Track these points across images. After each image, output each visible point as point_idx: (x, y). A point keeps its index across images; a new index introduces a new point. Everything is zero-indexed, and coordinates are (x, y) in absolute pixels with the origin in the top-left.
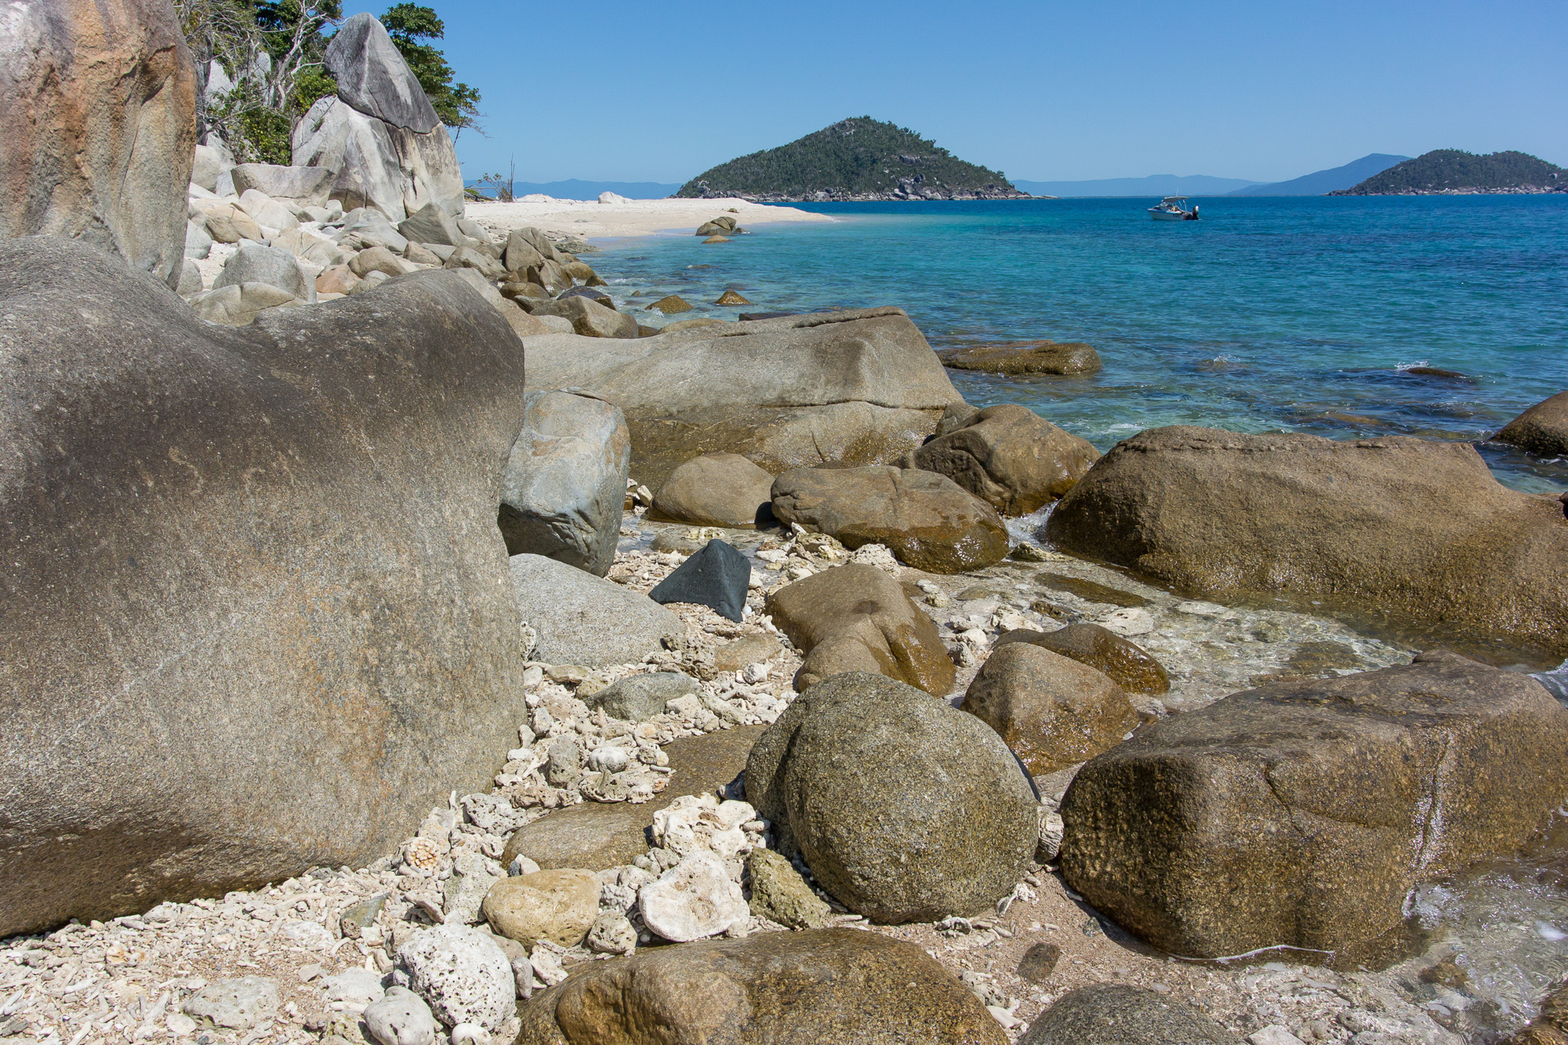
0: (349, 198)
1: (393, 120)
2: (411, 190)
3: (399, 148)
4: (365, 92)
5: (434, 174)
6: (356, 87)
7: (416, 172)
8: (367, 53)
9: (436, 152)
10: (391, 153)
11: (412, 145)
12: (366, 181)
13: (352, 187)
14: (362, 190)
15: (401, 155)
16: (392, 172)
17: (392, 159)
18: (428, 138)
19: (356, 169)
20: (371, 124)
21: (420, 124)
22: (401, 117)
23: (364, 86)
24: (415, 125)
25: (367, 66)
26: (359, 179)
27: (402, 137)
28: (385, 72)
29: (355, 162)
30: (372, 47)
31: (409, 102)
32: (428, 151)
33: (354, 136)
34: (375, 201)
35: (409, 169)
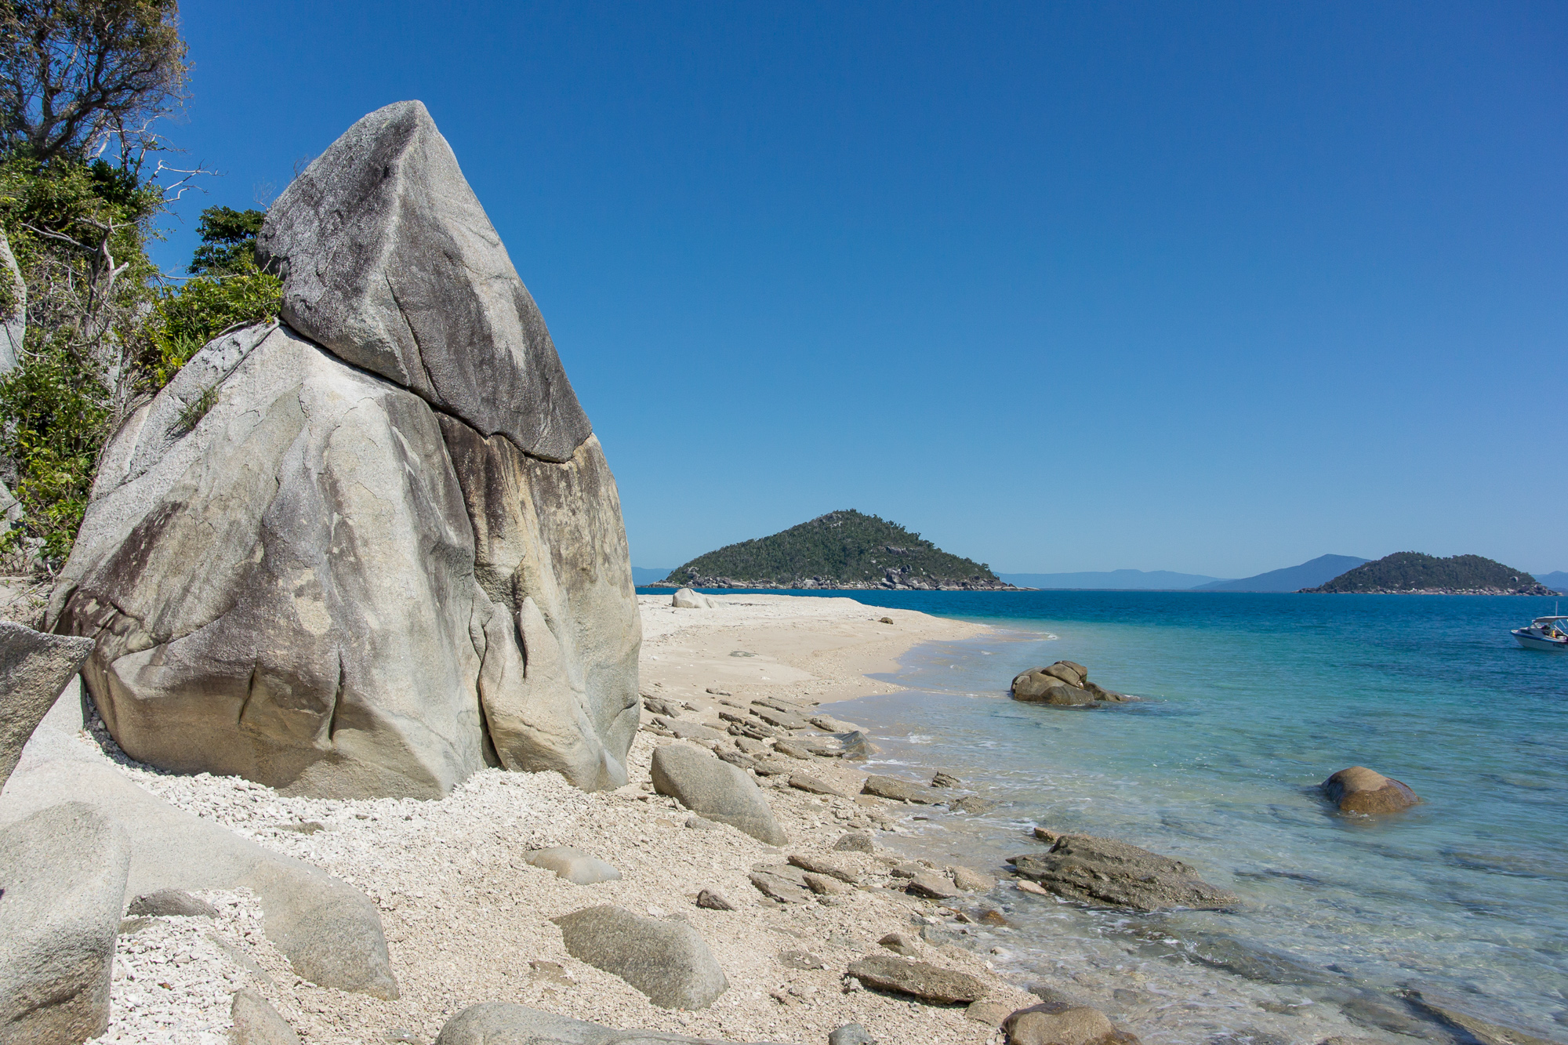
0: (259, 697)
1: (469, 405)
2: (509, 646)
3: (477, 500)
4: (380, 301)
5: (574, 587)
6: (350, 287)
7: (528, 583)
8: (399, 187)
9: (582, 519)
10: (452, 516)
11: (518, 492)
12: (345, 616)
13: (280, 654)
14: (324, 667)
15: (482, 524)
16: (450, 582)
17: (453, 537)
18: (565, 475)
19: (308, 576)
20: (390, 406)
21: (545, 429)
22: (491, 401)
23: (376, 279)
24: (530, 432)
25: (393, 221)
26: (314, 617)
27: (490, 464)
28: (453, 256)
29: (308, 545)
30: (417, 176)
31: (520, 358)
32: (563, 515)
33: (315, 441)
34: (378, 708)
35: (506, 573)
